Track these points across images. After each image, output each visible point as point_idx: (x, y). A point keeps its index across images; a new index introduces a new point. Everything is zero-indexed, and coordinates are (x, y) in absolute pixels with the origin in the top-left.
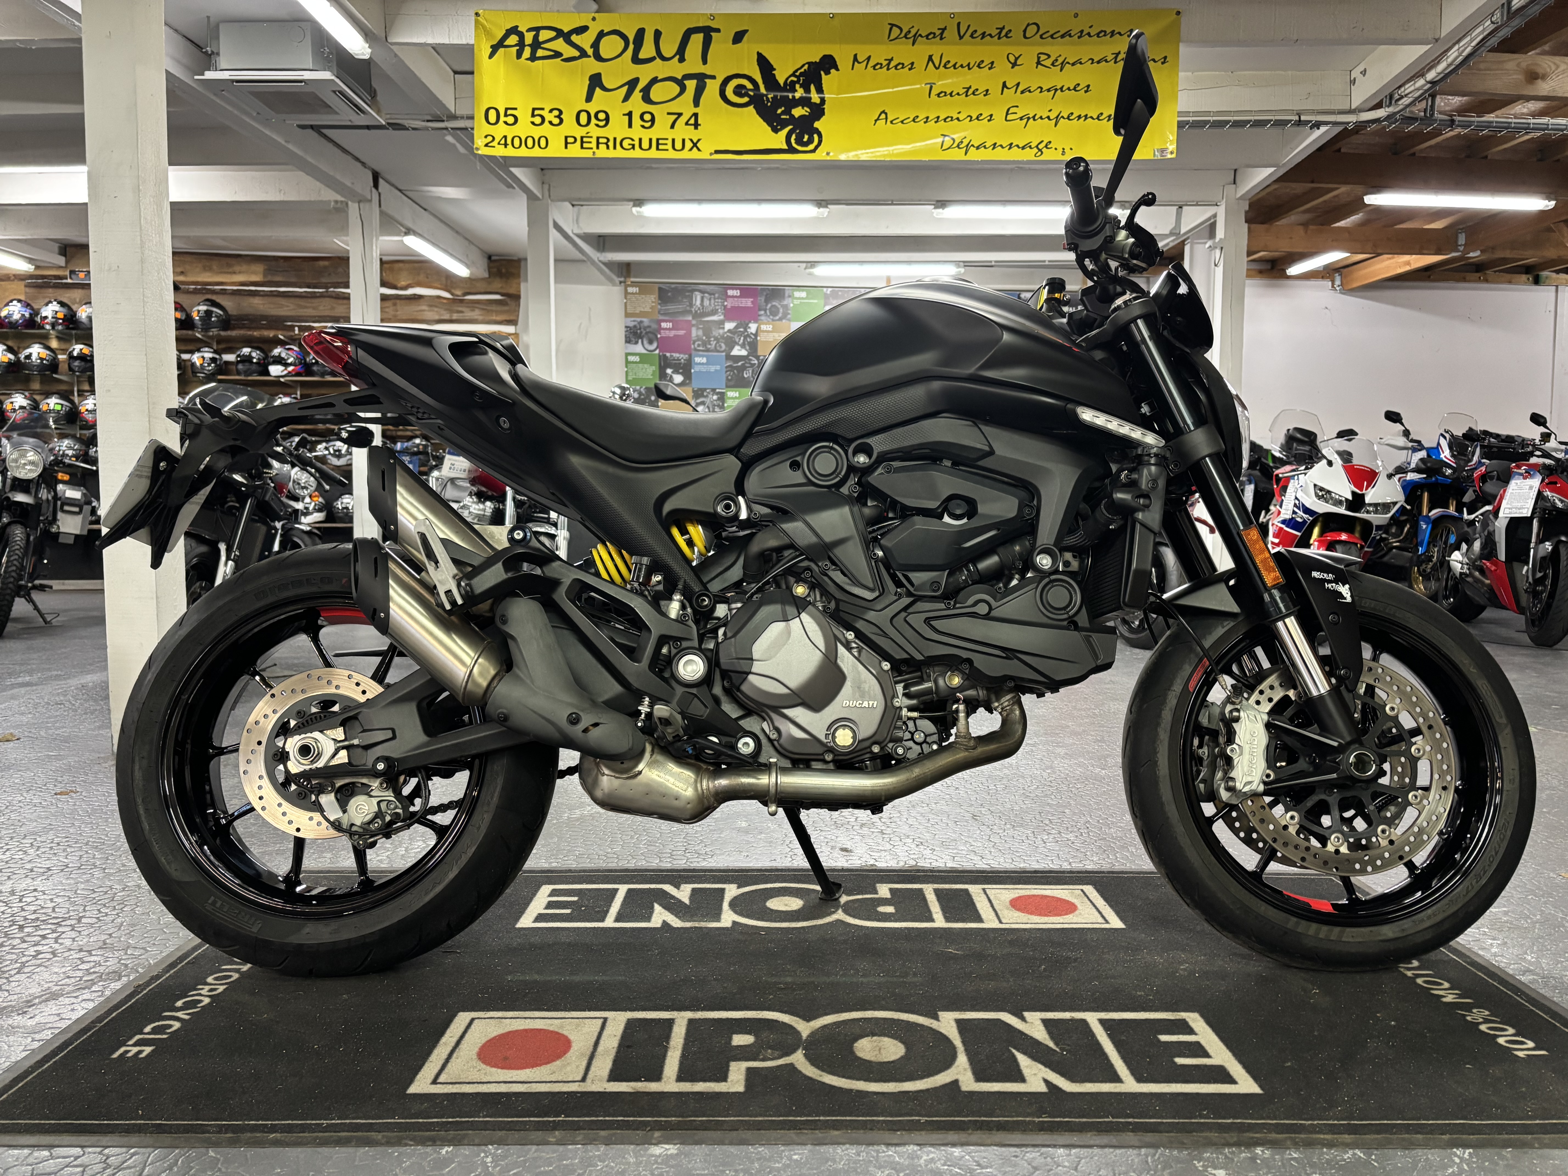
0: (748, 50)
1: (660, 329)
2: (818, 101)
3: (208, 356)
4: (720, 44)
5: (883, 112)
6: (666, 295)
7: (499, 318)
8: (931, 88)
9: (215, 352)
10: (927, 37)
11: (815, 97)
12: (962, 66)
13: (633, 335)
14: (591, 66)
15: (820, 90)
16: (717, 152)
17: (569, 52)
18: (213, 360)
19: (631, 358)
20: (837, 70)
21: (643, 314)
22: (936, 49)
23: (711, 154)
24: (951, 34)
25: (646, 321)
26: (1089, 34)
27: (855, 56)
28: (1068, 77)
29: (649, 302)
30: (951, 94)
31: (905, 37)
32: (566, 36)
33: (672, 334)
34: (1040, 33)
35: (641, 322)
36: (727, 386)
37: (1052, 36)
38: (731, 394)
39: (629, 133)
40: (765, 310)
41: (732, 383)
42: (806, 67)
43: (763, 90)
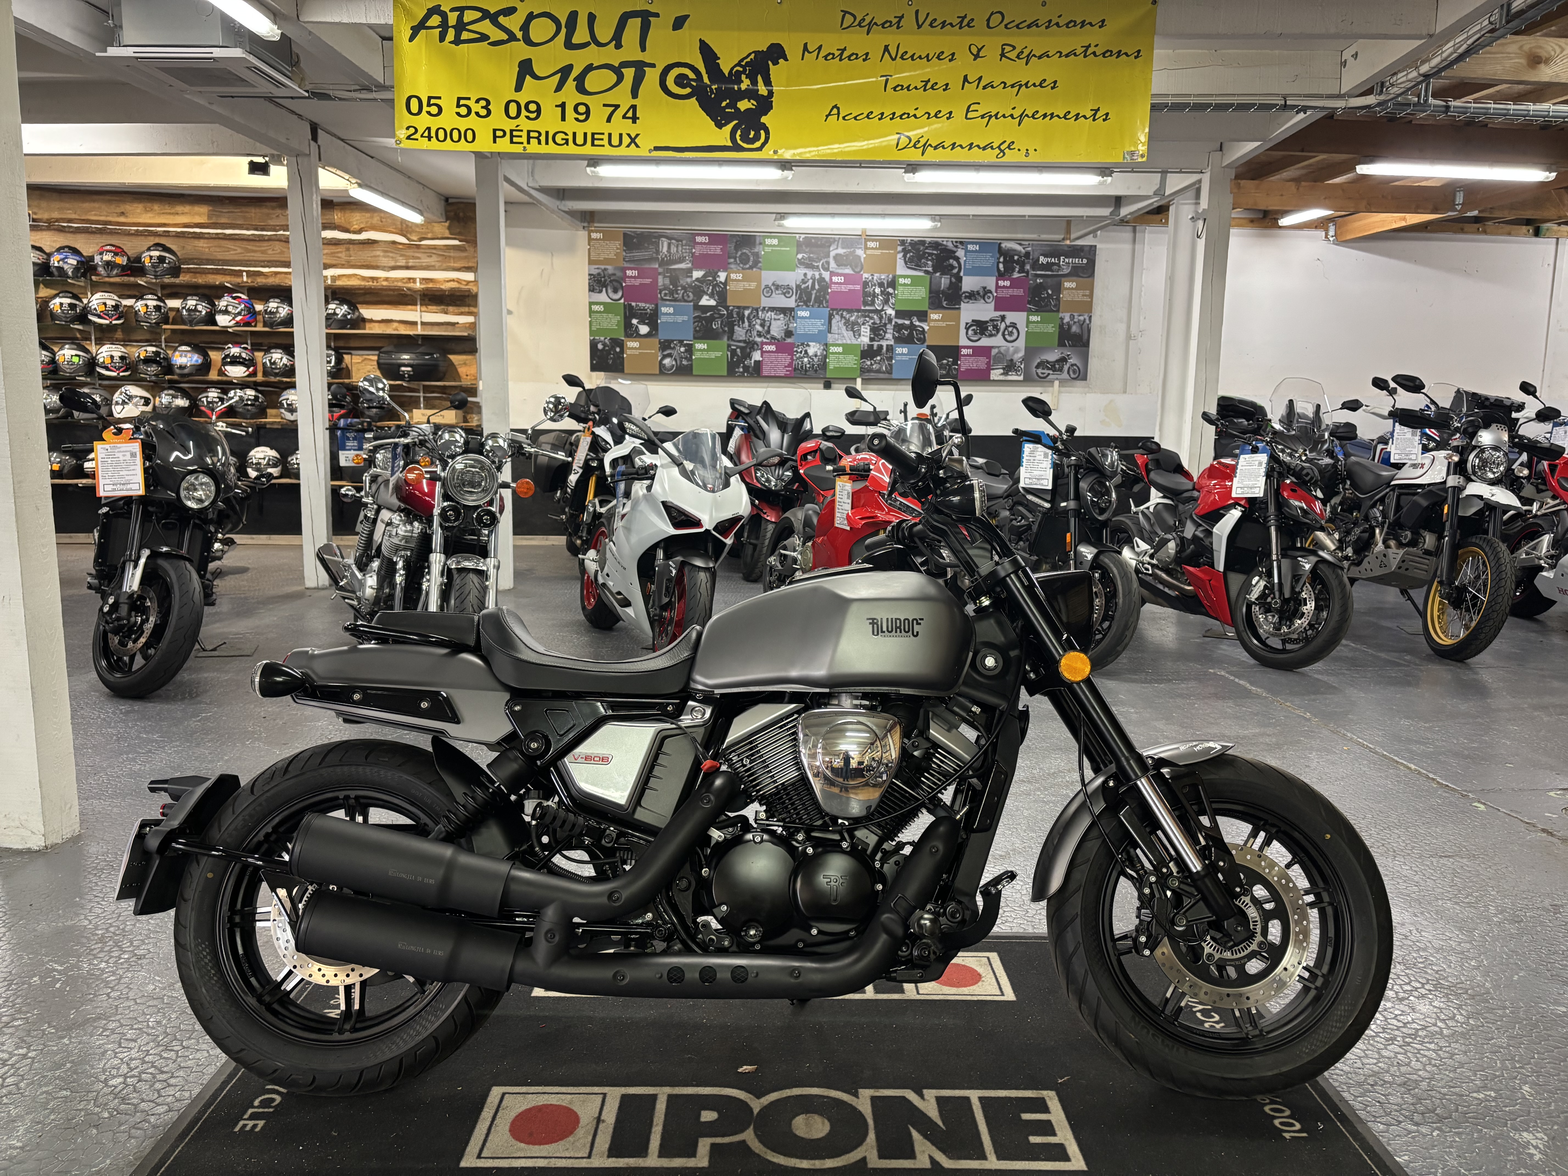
0: (689, 38)
1: (625, 276)
2: (765, 93)
3: (152, 303)
4: (659, 30)
5: (835, 106)
6: (630, 242)
7: (457, 265)
8: (887, 81)
9: (159, 299)
10: (883, 25)
11: (763, 90)
12: (920, 57)
13: (597, 283)
14: (521, 50)
15: (768, 82)
16: (657, 149)
17: (497, 35)
18: (157, 308)
19: (595, 308)
20: (786, 60)
21: (607, 261)
22: (892, 38)
23: (650, 151)
24: (909, 21)
25: (610, 269)
26: (1057, 24)
27: (806, 45)
28: (1035, 72)
29: (613, 249)
30: (908, 88)
31: (859, 25)
32: (493, 18)
33: (637, 282)
34: (1005, 22)
35: (605, 269)
36: (695, 338)
37: (1017, 26)
38: (699, 346)
39: (563, 126)
40: (735, 258)
41: (700, 334)
42: (752, 56)
43: (706, 80)
